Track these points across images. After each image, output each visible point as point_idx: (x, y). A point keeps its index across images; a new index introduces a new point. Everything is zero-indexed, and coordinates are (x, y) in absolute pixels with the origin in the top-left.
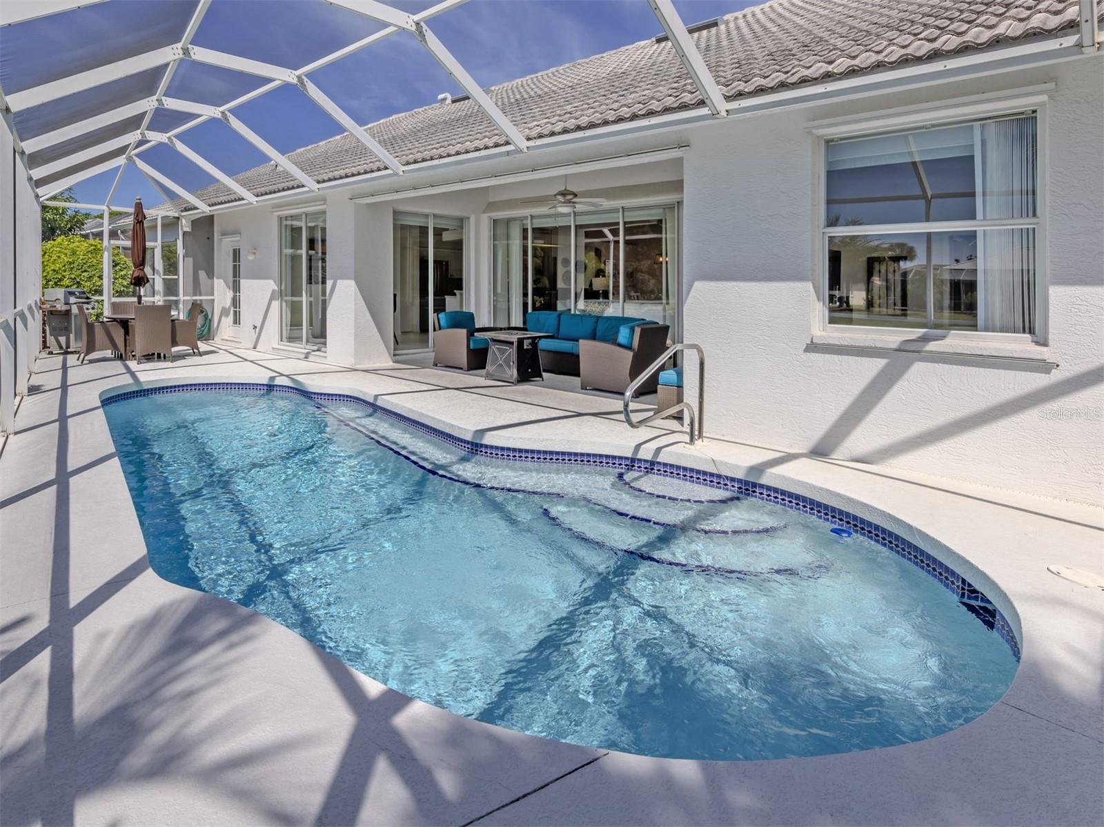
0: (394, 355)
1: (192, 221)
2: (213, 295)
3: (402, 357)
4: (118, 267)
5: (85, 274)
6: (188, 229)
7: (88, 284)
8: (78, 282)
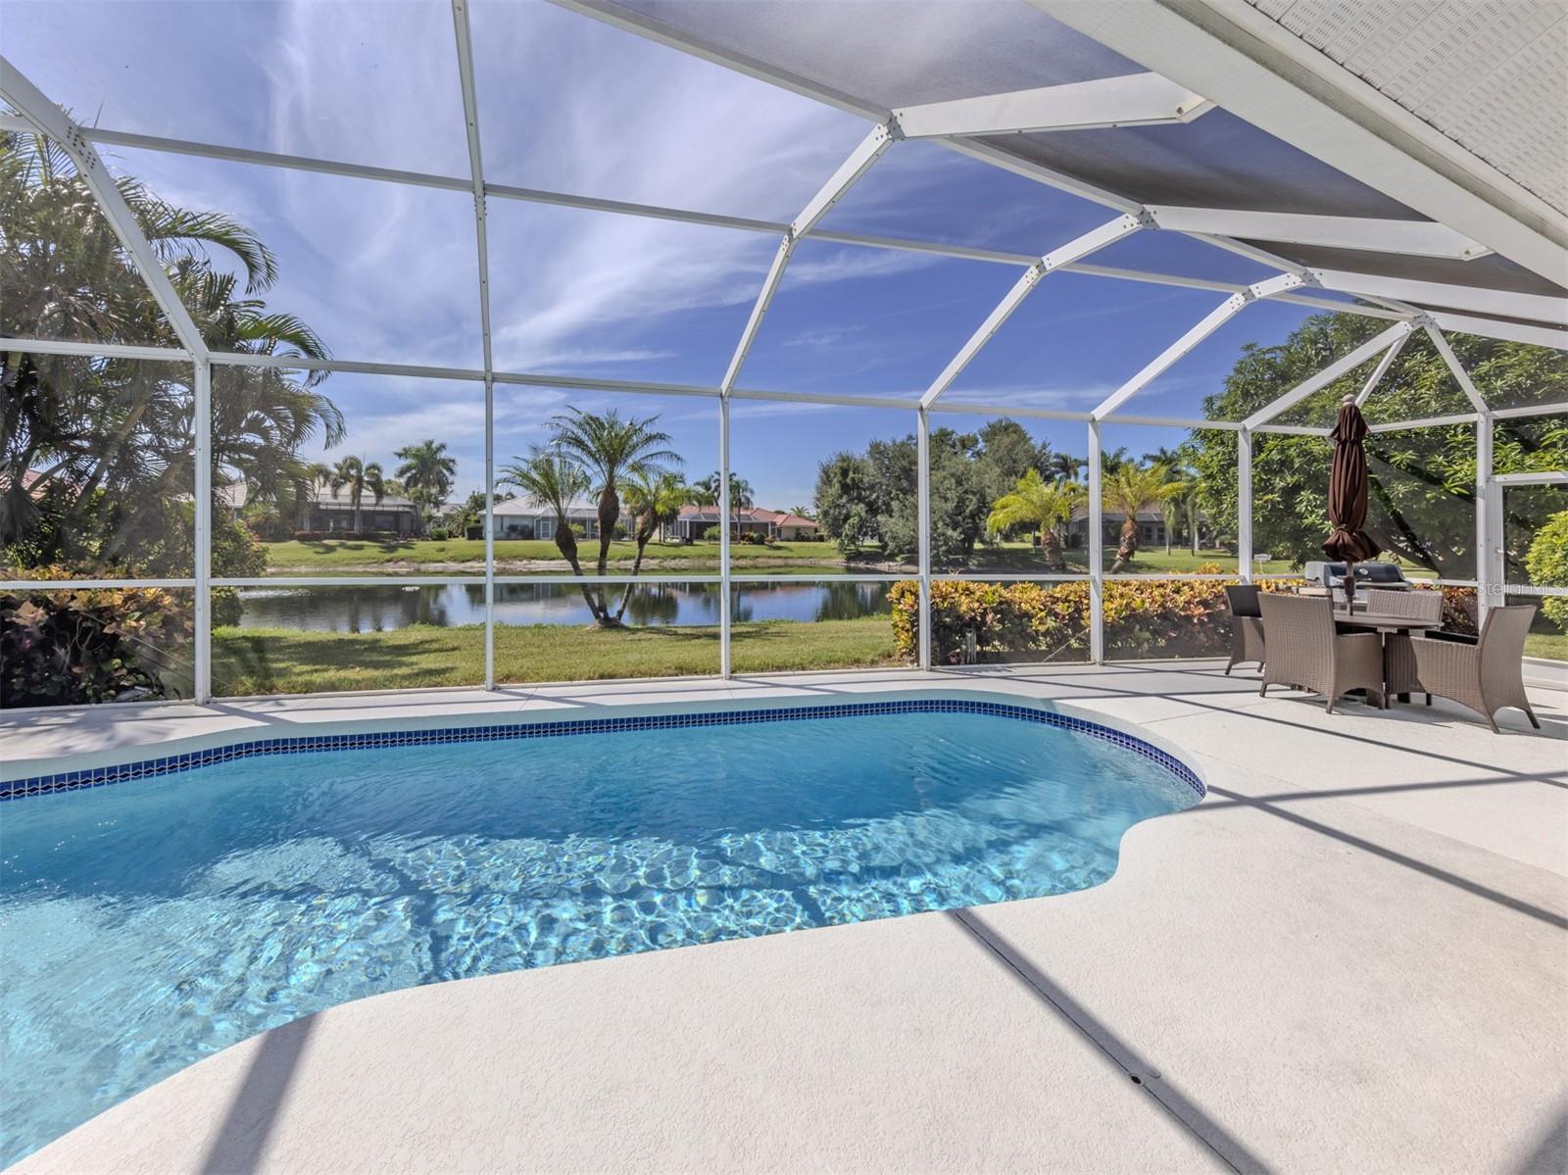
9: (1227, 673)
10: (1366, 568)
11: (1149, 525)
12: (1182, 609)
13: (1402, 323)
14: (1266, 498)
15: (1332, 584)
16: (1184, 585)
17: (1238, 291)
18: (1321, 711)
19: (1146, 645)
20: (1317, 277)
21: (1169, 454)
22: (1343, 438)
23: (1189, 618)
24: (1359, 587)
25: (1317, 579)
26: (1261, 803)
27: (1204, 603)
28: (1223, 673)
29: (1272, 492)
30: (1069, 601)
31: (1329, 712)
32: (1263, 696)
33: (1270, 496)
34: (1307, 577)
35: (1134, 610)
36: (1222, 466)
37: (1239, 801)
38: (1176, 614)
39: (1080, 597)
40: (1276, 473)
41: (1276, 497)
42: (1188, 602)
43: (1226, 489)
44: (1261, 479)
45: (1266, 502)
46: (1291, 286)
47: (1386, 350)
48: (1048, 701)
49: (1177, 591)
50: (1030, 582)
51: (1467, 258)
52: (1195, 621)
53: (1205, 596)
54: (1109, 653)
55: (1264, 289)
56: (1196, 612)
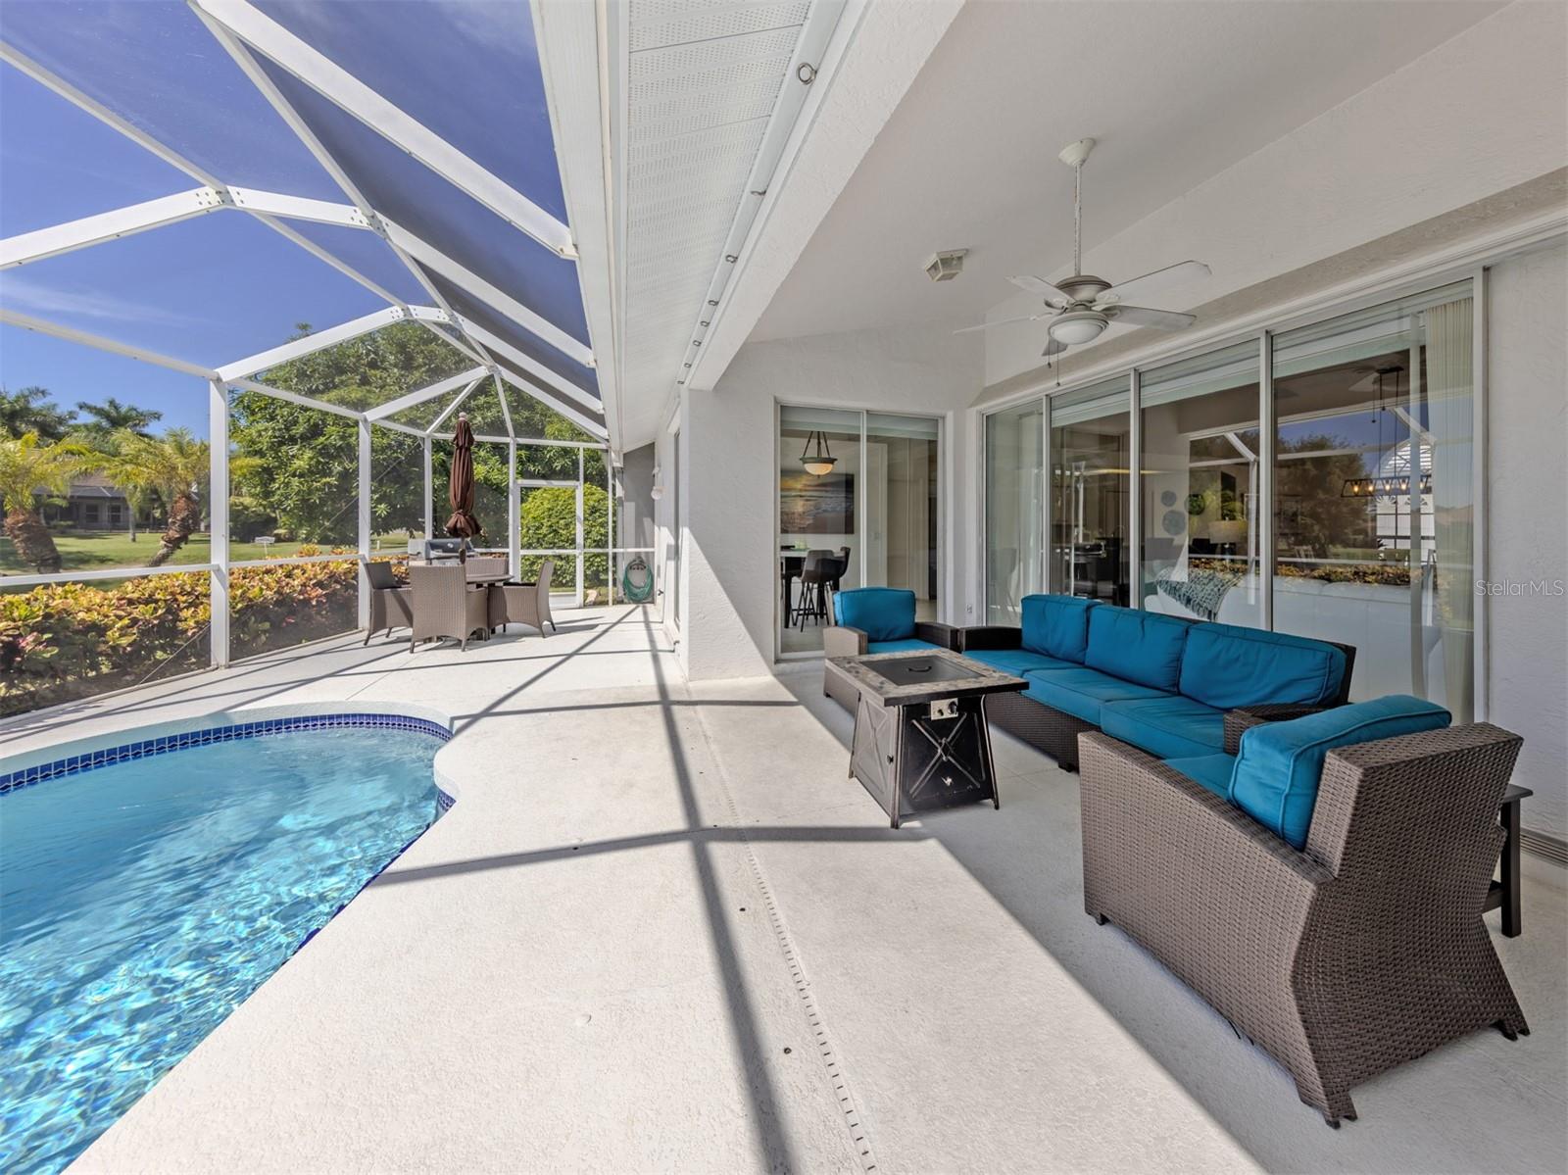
0: (777, 661)
1: (625, 455)
2: (653, 547)
3: (792, 664)
4: (598, 514)
5: (562, 522)
6: (618, 464)
7: (564, 532)
8: (555, 530)
9: (366, 644)
10: (452, 543)
11: (94, 502)
12: (301, 593)
13: (483, 367)
14: (324, 480)
15: (432, 556)
16: (293, 569)
17: (399, 305)
18: (458, 652)
19: (263, 638)
20: (460, 320)
21: (123, 410)
22: (460, 444)
23: (306, 602)
24: (469, 556)
25: (419, 553)
26: (487, 713)
27: (320, 584)
28: (362, 644)
29: (330, 475)
30: (156, 601)
31: (464, 650)
32: (412, 652)
33: (328, 479)
34: (409, 552)
35: (250, 600)
36: (272, 443)
37: (474, 718)
38: (293, 600)
39: (172, 594)
40: (332, 457)
41: (332, 480)
42: (304, 585)
43: (279, 467)
44: (318, 462)
45: (325, 484)
46: (441, 320)
47: (467, 385)
48: (221, 713)
49: (289, 575)
50: (75, 583)
51: (587, 366)
52: (314, 603)
53: (319, 577)
54: (239, 650)
55: (422, 314)
56: (314, 594)
